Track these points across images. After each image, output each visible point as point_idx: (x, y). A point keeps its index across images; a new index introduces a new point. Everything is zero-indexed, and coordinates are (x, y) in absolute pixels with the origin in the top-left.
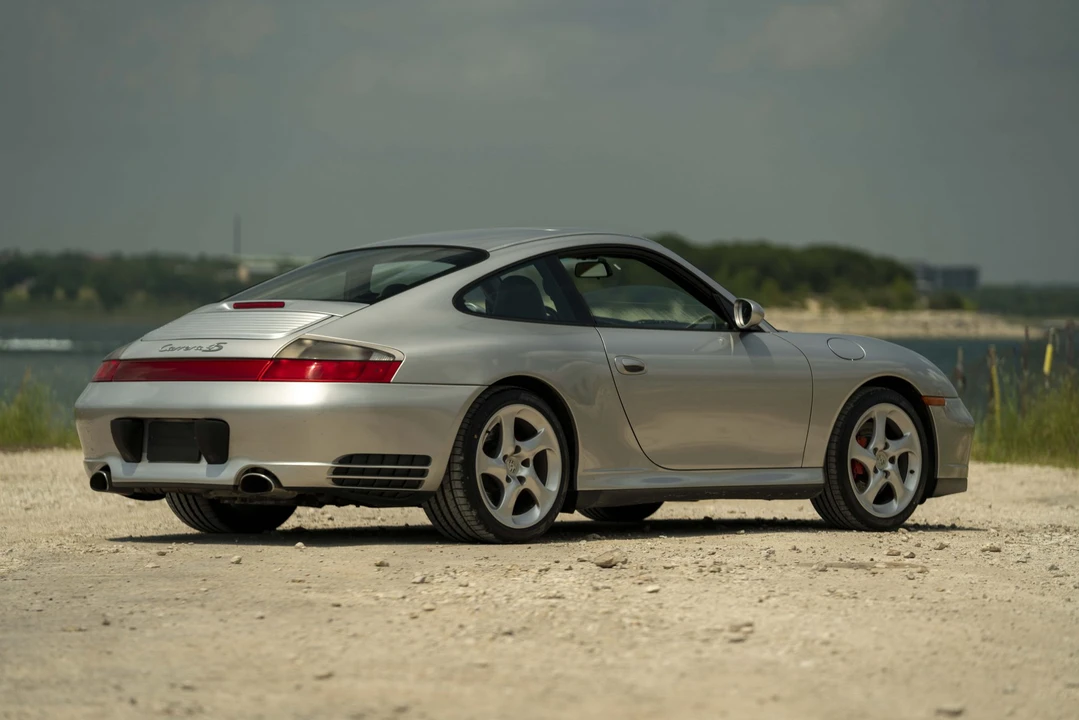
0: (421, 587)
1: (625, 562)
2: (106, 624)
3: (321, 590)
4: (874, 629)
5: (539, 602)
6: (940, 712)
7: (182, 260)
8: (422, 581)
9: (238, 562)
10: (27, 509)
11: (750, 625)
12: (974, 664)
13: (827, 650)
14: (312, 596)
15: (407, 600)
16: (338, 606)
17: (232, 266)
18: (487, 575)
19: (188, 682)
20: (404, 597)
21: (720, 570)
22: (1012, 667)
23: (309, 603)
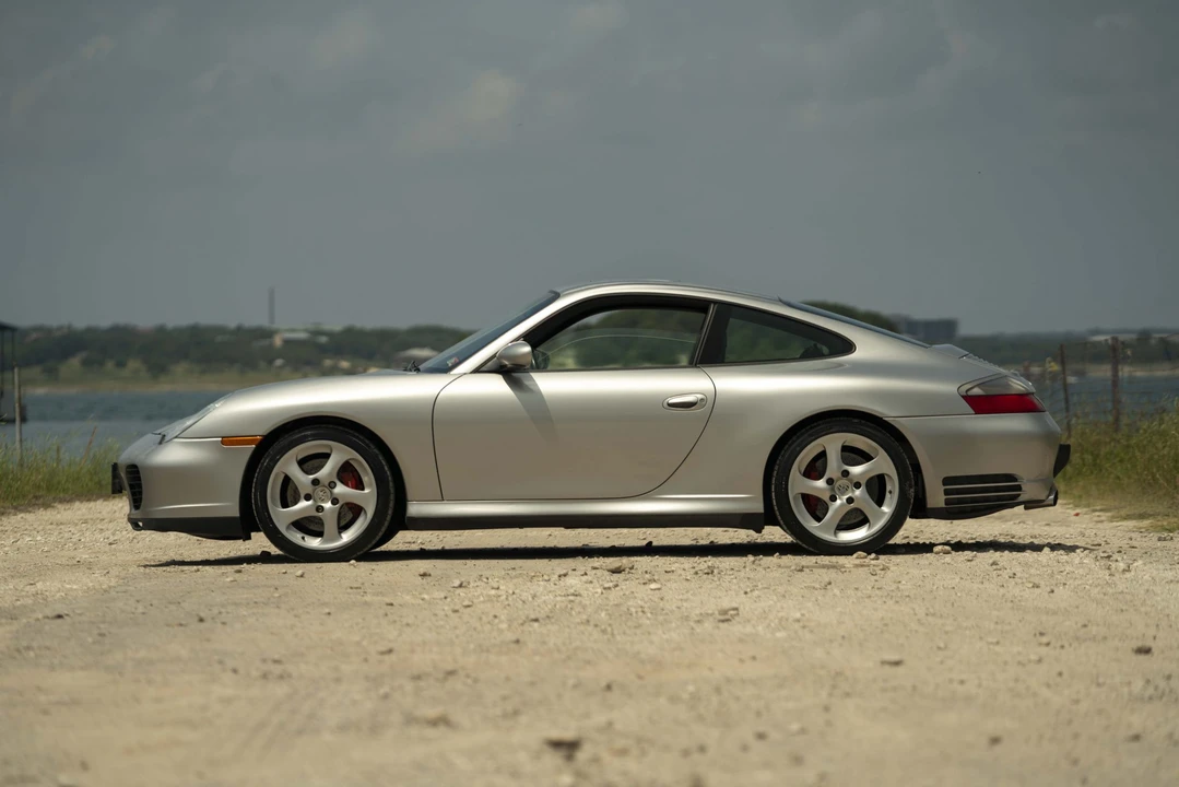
0: (459, 591)
1: (632, 568)
2: (201, 620)
3: (377, 594)
4: (839, 609)
5: (559, 598)
6: (884, 663)
7: (221, 330)
8: (461, 586)
9: (302, 576)
10: (110, 544)
11: (736, 609)
12: (916, 631)
13: (797, 626)
14: (368, 598)
15: (448, 600)
16: (392, 605)
17: (267, 334)
18: (515, 581)
19: (276, 657)
20: (446, 598)
21: (712, 572)
22: (946, 633)
23: (366, 603)
